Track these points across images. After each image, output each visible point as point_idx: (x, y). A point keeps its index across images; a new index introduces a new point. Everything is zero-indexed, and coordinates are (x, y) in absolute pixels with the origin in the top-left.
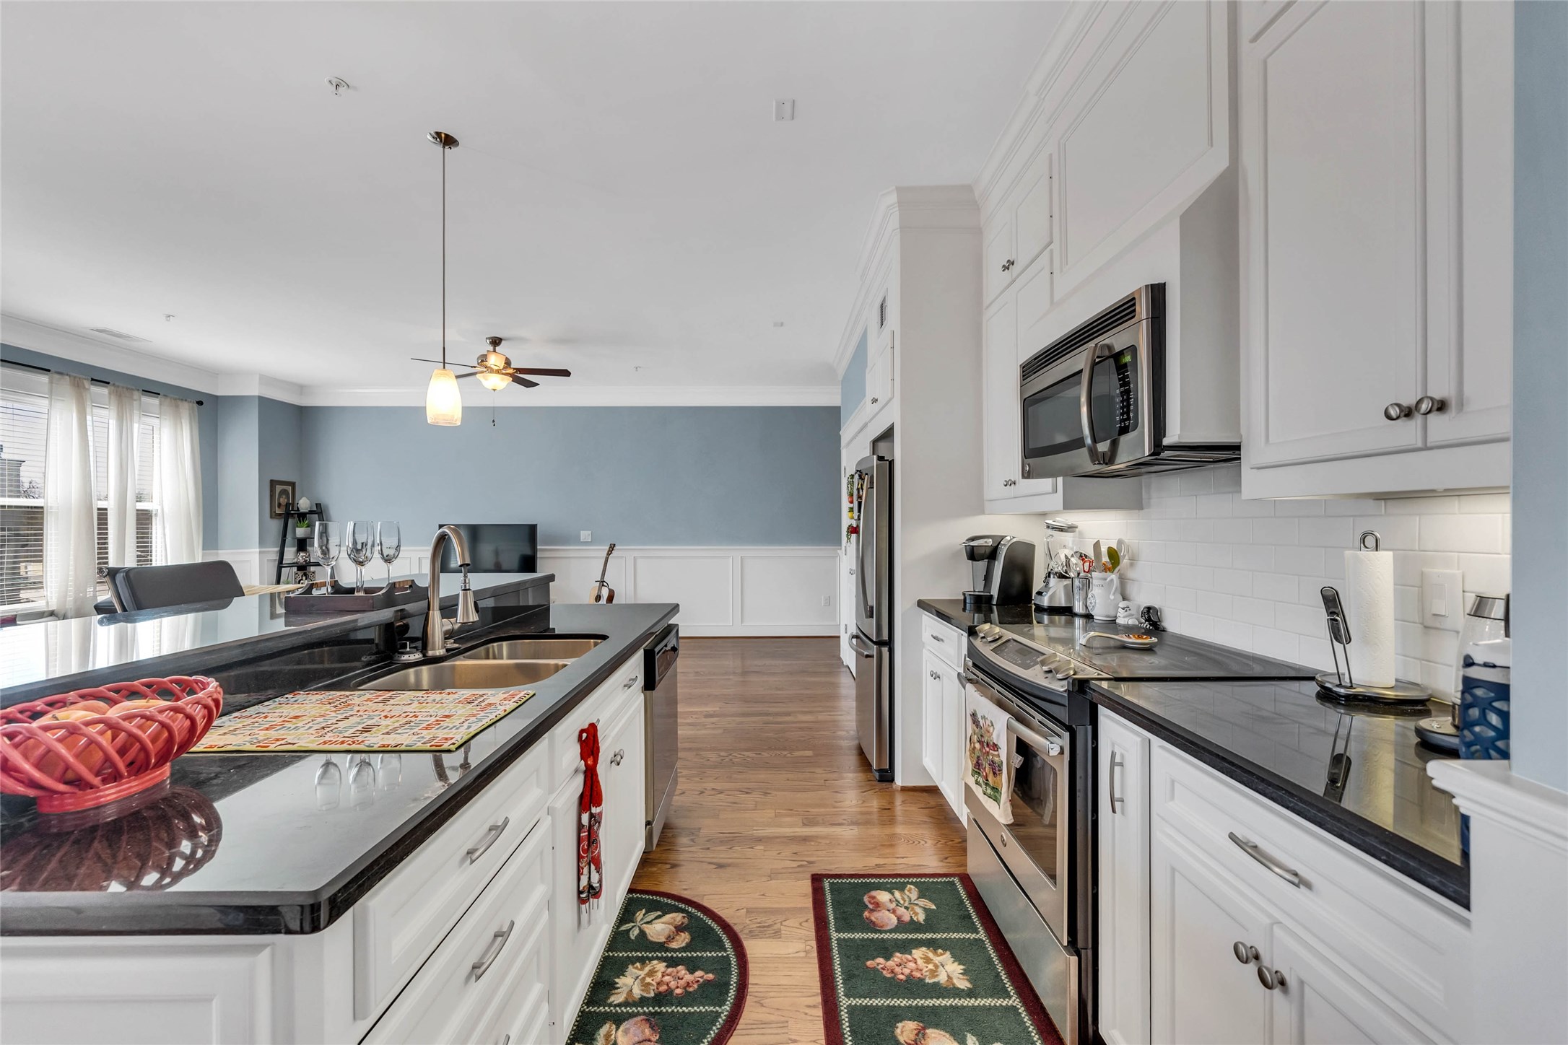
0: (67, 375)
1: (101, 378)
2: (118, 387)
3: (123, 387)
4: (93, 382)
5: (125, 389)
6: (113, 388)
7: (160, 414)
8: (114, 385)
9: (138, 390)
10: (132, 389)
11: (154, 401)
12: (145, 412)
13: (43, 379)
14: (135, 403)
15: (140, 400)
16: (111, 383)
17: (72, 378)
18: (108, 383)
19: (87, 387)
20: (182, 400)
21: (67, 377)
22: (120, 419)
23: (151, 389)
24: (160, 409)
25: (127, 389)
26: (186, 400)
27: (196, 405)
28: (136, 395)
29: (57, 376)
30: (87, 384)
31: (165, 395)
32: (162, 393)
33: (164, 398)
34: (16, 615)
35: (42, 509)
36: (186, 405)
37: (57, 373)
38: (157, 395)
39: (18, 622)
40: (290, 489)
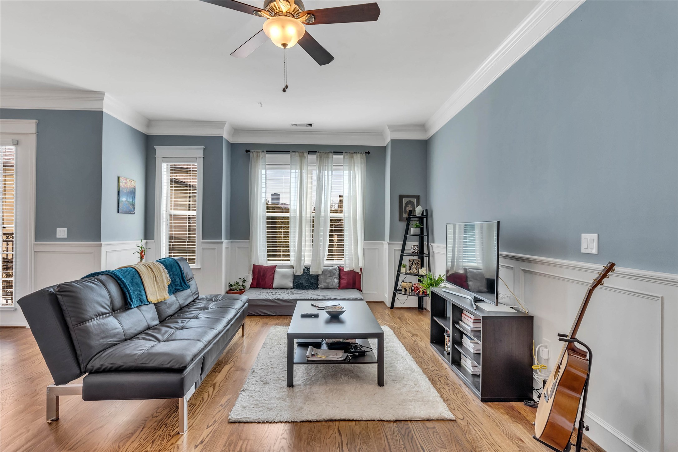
0: (297, 152)
1: (312, 150)
2: (321, 153)
4: (309, 153)
5: (324, 153)
6: (318, 154)
7: (344, 163)
9: (331, 152)
10: (328, 153)
11: (341, 157)
12: (338, 164)
13: (287, 156)
14: (330, 160)
15: (332, 158)
16: (318, 151)
17: (299, 153)
18: (316, 152)
19: (305, 156)
20: (356, 153)
21: (297, 153)
22: (320, 170)
23: (339, 150)
24: (344, 160)
25: (325, 153)
26: (359, 153)
27: (364, 155)
28: (330, 154)
29: (293, 153)
30: (306, 154)
31: (346, 152)
32: (344, 152)
33: (346, 154)
34: (276, 266)
35: (289, 217)
36: (359, 155)
37: (293, 152)
38: (342, 153)
39: (276, 269)
40: (414, 200)
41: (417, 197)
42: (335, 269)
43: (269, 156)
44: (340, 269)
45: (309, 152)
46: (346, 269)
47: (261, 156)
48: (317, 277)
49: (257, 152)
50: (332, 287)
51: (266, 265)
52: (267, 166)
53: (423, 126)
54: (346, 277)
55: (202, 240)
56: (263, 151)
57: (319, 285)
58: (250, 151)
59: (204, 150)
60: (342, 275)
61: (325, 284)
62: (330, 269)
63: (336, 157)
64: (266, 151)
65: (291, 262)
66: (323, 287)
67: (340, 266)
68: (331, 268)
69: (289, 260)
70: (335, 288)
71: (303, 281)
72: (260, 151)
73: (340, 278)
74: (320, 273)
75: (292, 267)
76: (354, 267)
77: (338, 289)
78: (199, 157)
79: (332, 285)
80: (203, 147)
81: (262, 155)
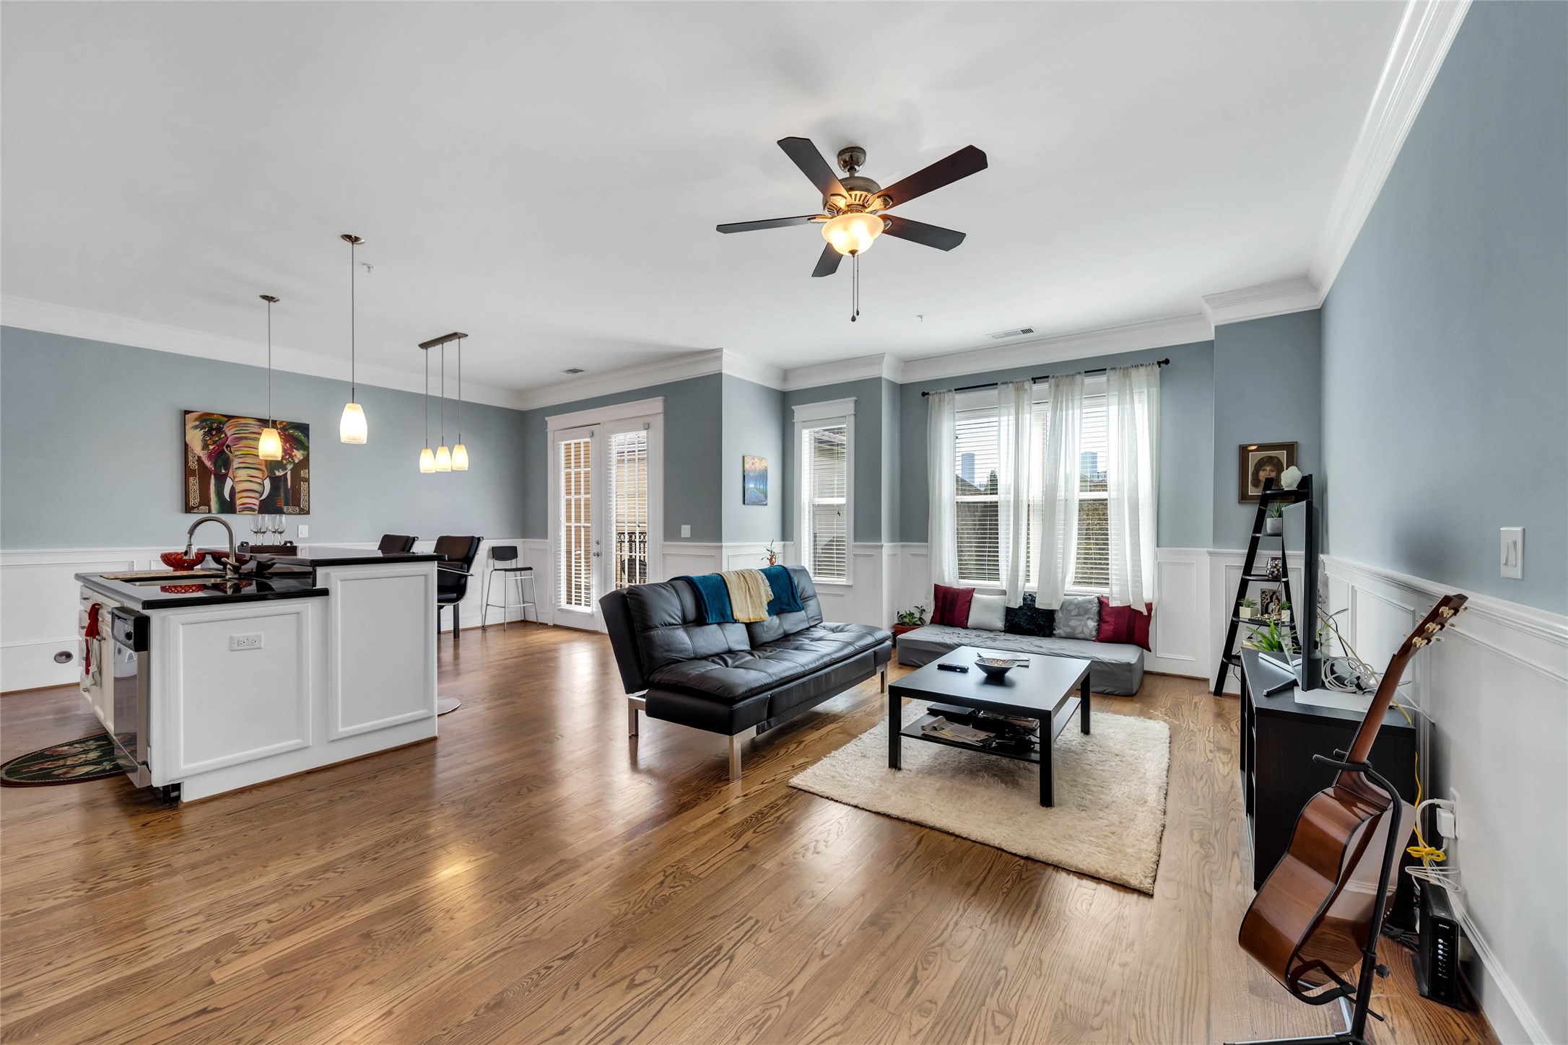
0: (1010, 382)
1: (1039, 375)
2: (1057, 377)
3: (1062, 376)
4: (1036, 381)
5: (1064, 378)
6: (1053, 380)
7: (1108, 391)
8: (1053, 377)
9: (1080, 373)
10: (1074, 375)
11: (1101, 379)
12: (1097, 394)
13: (993, 393)
14: (1077, 389)
15: (1083, 383)
16: (1051, 376)
17: (1015, 384)
18: (1048, 377)
19: (1027, 388)
20: (1137, 366)
21: (1010, 385)
22: (1055, 410)
23: (1096, 367)
24: (1108, 385)
25: (1067, 376)
26: (1142, 365)
27: (1157, 367)
28: (1078, 378)
29: (1004, 387)
30: (1027, 385)
31: (1112, 369)
32: (1108, 368)
33: (1112, 372)
34: (974, 589)
35: (997, 502)
36: (1142, 370)
37: (1003, 383)
38: (1104, 372)
39: (974, 594)
40: (1283, 455)
41: (1291, 448)
42: (1090, 602)
43: (959, 397)
44: (1102, 603)
45: (1034, 380)
46: (1113, 604)
47: (947, 399)
48: (1050, 615)
49: (940, 393)
50: (1082, 636)
51: (957, 587)
52: (957, 415)
53: (1305, 280)
54: (1113, 620)
55: (855, 541)
56: (950, 391)
57: (1055, 629)
58: (928, 394)
59: (856, 401)
60: (1104, 613)
61: (1068, 630)
62: (1079, 601)
63: (1089, 380)
64: (956, 390)
65: (1002, 583)
66: (1064, 635)
67: (1102, 596)
68: (1080, 599)
69: (998, 579)
70: (1089, 638)
71: (1022, 621)
72: (945, 390)
73: (1101, 620)
74: (1056, 606)
75: (1004, 593)
76: (1131, 601)
77: (1094, 641)
78: (849, 415)
79: (1082, 632)
80: (853, 399)
81: (948, 396)
